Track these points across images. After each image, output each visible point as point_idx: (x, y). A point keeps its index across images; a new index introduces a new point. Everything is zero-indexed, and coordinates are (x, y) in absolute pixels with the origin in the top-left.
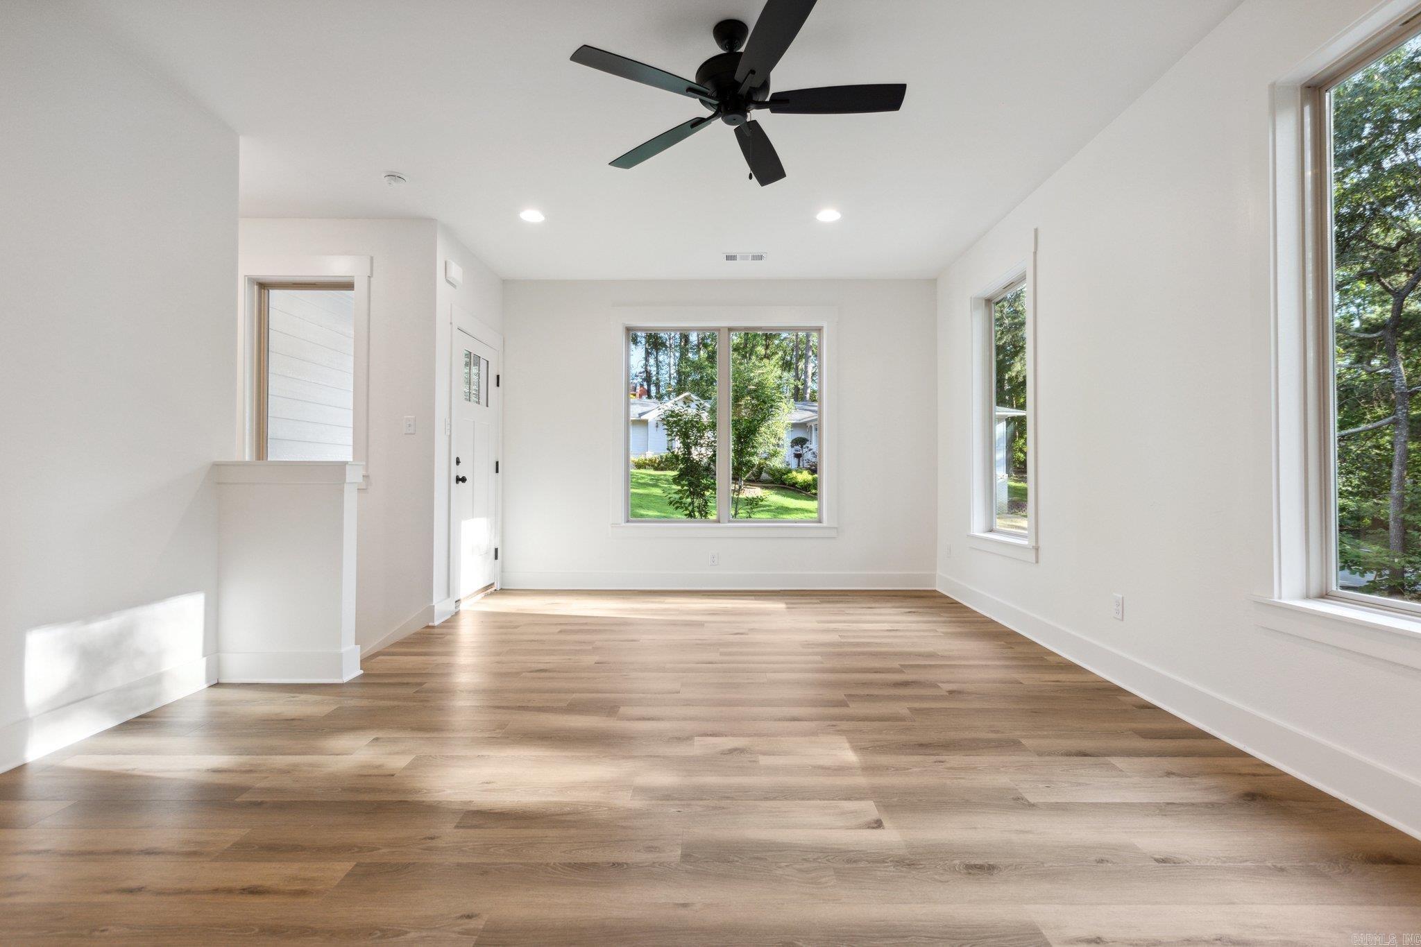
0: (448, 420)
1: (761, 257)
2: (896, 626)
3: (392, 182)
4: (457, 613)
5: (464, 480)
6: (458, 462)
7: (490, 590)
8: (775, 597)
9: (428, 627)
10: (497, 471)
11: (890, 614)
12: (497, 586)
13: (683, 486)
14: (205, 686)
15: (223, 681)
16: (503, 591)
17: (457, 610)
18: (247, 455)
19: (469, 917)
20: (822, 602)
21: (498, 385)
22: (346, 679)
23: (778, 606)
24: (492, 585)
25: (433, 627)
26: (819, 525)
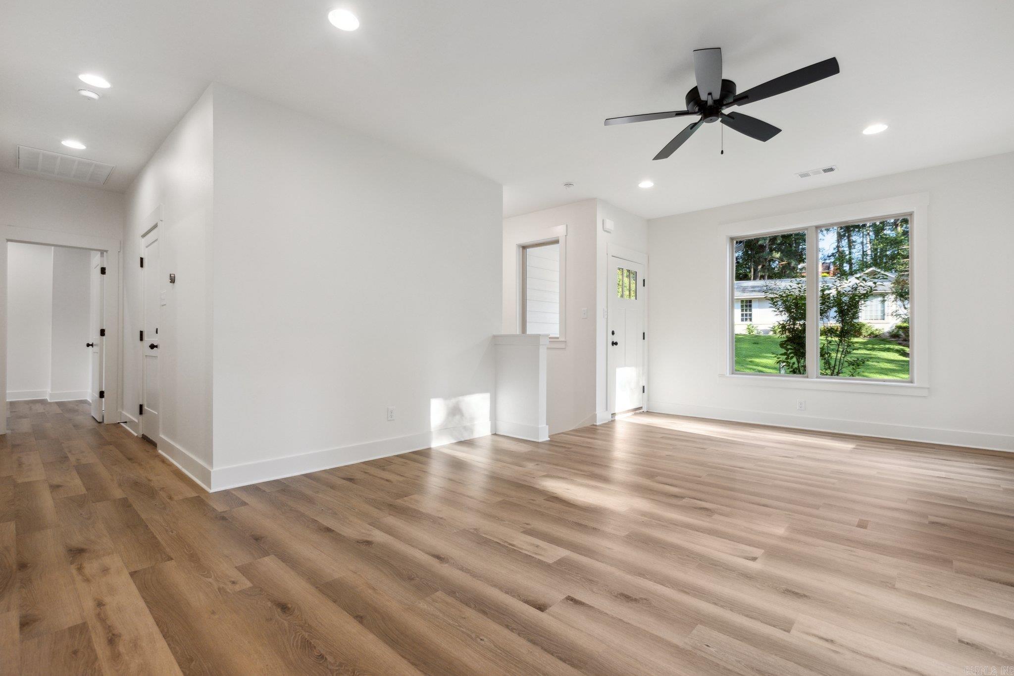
0: (606, 309)
1: (831, 170)
2: (952, 476)
3: (567, 188)
4: (613, 421)
5: (616, 344)
6: (613, 333)
7: (637, 410)
8: (850, 440)
9: (594, 425)
10: (644, 339)
11: (967, 468)
12: (644, 409)
13: (787, 350)
14: (490, 434)
15: (497, 433)
16: (649, 413)
17: (613, 419)
18: (518, 331)
19: (527, 524)
20: (896, 449)
21: (644, 286)
22: (540, 440)
23: (849, 446)
24: (641, 408)
25: (596, 425)
26: (912, 384)
